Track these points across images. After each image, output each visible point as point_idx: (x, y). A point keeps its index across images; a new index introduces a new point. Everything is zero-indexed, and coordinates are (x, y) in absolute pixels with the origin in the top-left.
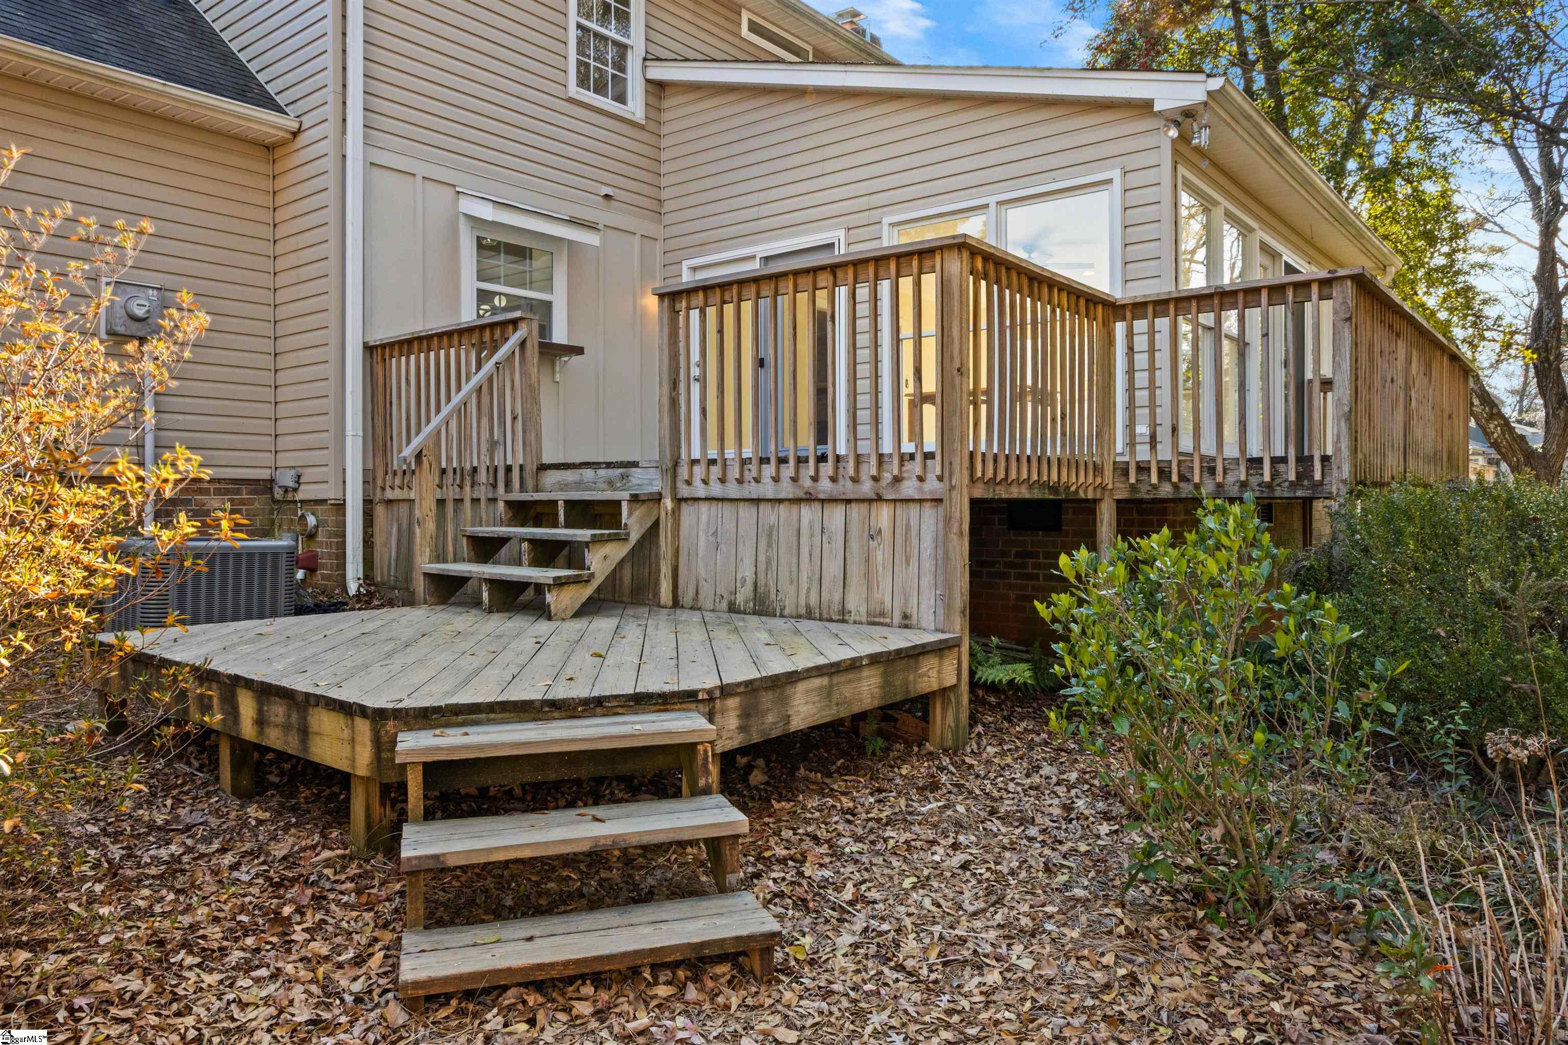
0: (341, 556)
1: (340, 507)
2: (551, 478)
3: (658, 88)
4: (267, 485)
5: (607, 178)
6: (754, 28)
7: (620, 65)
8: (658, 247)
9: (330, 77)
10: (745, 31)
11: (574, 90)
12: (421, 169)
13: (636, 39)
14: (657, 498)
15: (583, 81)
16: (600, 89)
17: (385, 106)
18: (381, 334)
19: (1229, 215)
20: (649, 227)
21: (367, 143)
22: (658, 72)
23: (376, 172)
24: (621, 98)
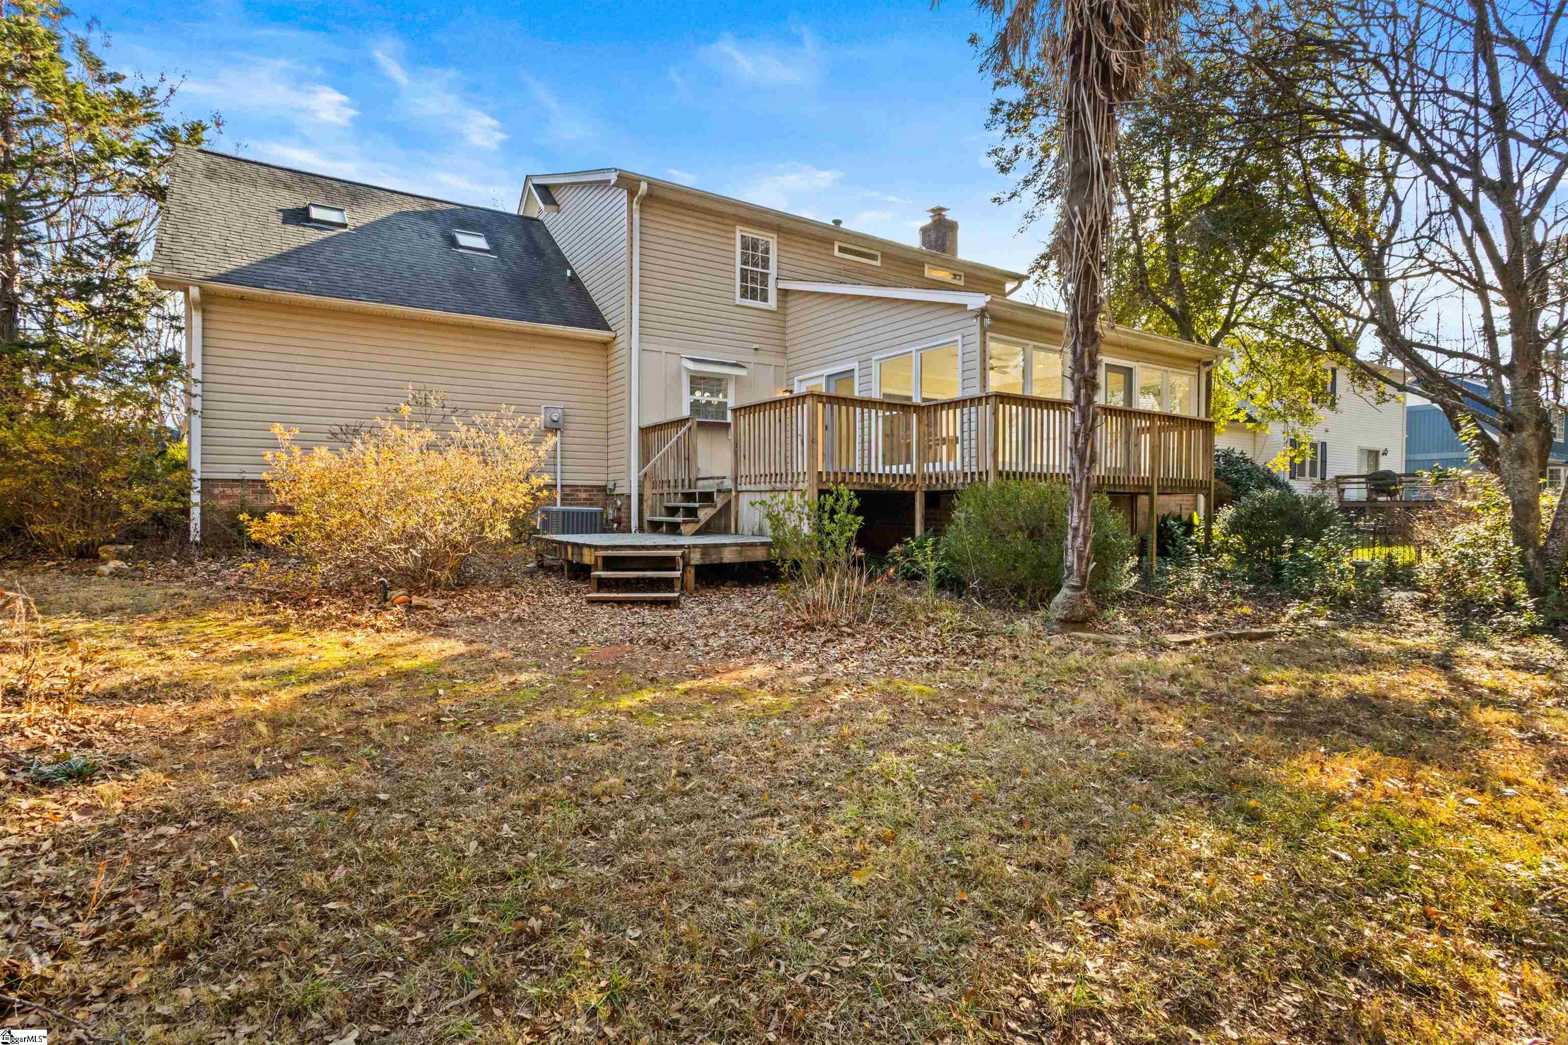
0: (629, 518)
1: (629, 497)
2: (700, 483)
3: (784, 294)
4: (603, 489)
5: (756, 339)
6: (842, 250)
7: (764, 283)
8: (784, 370)
9: (626, 315)
10: (836, 252)
11: (739, 300)
12: (664, 349)
13: (773, 271)
14: (730, 491)
15: (744, 295)
16: (754, 297)
17: (649, 324)
18: (648, 422)
19: (1035, 347)
20: (780, 361)
21: (640, 341)
22: (783, 285)
23: (645, 354)
24: (765, 299)
